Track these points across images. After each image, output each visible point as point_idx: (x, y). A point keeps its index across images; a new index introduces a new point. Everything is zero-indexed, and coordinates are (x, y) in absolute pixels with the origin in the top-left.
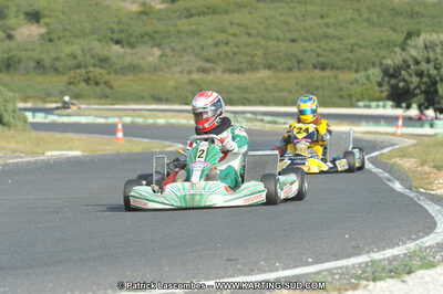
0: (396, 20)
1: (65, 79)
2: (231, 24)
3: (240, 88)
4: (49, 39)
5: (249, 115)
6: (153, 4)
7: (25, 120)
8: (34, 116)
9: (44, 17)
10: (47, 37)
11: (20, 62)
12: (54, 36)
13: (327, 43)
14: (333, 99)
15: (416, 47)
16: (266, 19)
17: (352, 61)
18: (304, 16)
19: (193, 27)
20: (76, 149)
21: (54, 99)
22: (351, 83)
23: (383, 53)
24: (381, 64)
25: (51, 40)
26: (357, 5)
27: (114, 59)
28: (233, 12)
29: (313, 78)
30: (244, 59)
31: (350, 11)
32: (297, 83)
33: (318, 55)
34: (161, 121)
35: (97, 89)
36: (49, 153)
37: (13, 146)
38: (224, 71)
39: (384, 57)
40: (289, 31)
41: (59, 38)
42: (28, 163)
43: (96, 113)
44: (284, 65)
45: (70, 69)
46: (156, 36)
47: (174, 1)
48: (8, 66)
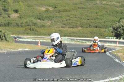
0: (117, 14)
1: (24, 29)
2: (71, 14)
3: (73, 32)
4: (20, 17)
5: (75, 40)
6: (49, 8)
7: (13, 40)
9: (19, 11)
10: (19, 17)
11: (12, 24)
12: (21, 17)
13: (98, 20)
14: (99, 36)
15: (123, 22)
16: (81, 13)
17: (104, 26)
18: (91, 13)
19: (60, 15)
20: (27, 48)
21: (21, 34)
22: (104, 32)
23: (113, 23)
24: (113, 27)
25: (20, 18)
26: (106, 10)
27: (38, 24)
28: (72, 11)
29: (93, 30)
30: (75, 24)
31: (104, 12)
32: (89, 31)
33: (95, 24)
35: (33, 32)
36: (20, 49)
37: (9, 47)
38: (68, 28)
39: (113, 25)
40: (87, 17)
41: (23, 17)
42: (14, 52)
43: (33, 38)
44: (86, 26)
45: (26, 26)
46: (50, 17)
47: (55, 8)
48: (8, 25)
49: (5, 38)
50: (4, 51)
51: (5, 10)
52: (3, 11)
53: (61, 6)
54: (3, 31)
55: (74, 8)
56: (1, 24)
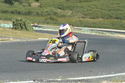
1: (44, 18)
2: (92, 5)
3: (93, 23)
4: (41, 6)
5: (96, 31)
7: (33, 29)
8: (35, 28)
10: (40, 6)
11: (32, 12)
12: (42, 6)
13: (119, 12)
14: (120, 28)
16: (102, 4)
18: (113, 4)
19: (81, 5)
20: (47, 38)
21: (41, 24)
25: (41, 7)
27: (59, 13)
28: (93, 1)
29: (114, 21)
30: (95, 15)
32: (110, 23)
33: (116, 15)
35: (53, 21)
36: (39, 39)
37: (29, 36)
38: (89, 18)
40: (109, 8)
41: (44, 7)
42: (33, 41)
43: (53, 28)
44: (107, 17)
45: (46, 15)
46: (71, 7)
48: (29, 14)
49: (25, 27)
50: (24, 41)
54: (24, 20)
56: (21, 12)
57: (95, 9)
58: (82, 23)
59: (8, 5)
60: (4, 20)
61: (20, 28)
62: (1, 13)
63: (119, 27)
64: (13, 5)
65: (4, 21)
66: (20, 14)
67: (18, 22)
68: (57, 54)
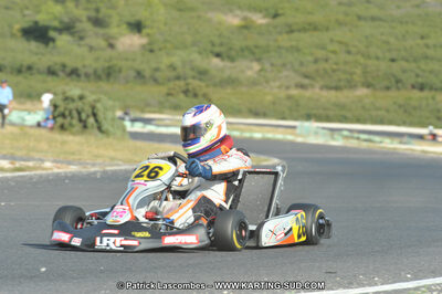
1: (164, 89)
2: (332, 41)
3: (338, 106)
4: (150, 49)
5: (346, 133)
6: (254, 19)
7: (124, 129)
8: (132, 126)
9: (145, 27)
10: (148, 47)
11: (120, 71)
12: (155, 47)
13: (426, 64)
16: (367, 38)
18: (404, 36)
19: (294, 43)
21: (156, 109)
25: (151, 51)
27: (214, 72)
28: (334, 29)
29: (410, 99)
30: (343, 76)
32: (395, 103)
33: (417, 76)
34: (258, 135)
35: (195, 100)
37: (111, 153)
38: (322, 88)
40: (389, 50)
41: (160, 49)
44: (386, 83)
45: (169, 80)
46: (257, 51)
47: (276, 16)
48: (109, 75)
49: (97, 121)
50: (93, 169)
51: (98, 22)
52: (88, 26)
53: (297, 9)
54: (91, 98)
55: (341, 17)
56: (82, 71)
57: (343, 57)
58: (298, 105)
59: (34, 45)
60: (23, 100)
61: (78, 126)
62: (12, 73)
63: (428, 118)
64: (51, 44)
65: (21, 103)
66: (78, 76)
67: (72, 106)
68: (164, 219)
